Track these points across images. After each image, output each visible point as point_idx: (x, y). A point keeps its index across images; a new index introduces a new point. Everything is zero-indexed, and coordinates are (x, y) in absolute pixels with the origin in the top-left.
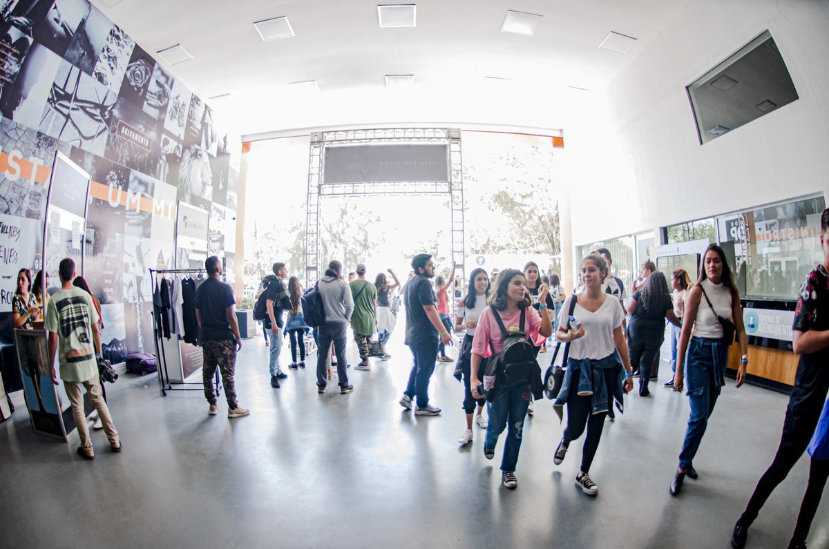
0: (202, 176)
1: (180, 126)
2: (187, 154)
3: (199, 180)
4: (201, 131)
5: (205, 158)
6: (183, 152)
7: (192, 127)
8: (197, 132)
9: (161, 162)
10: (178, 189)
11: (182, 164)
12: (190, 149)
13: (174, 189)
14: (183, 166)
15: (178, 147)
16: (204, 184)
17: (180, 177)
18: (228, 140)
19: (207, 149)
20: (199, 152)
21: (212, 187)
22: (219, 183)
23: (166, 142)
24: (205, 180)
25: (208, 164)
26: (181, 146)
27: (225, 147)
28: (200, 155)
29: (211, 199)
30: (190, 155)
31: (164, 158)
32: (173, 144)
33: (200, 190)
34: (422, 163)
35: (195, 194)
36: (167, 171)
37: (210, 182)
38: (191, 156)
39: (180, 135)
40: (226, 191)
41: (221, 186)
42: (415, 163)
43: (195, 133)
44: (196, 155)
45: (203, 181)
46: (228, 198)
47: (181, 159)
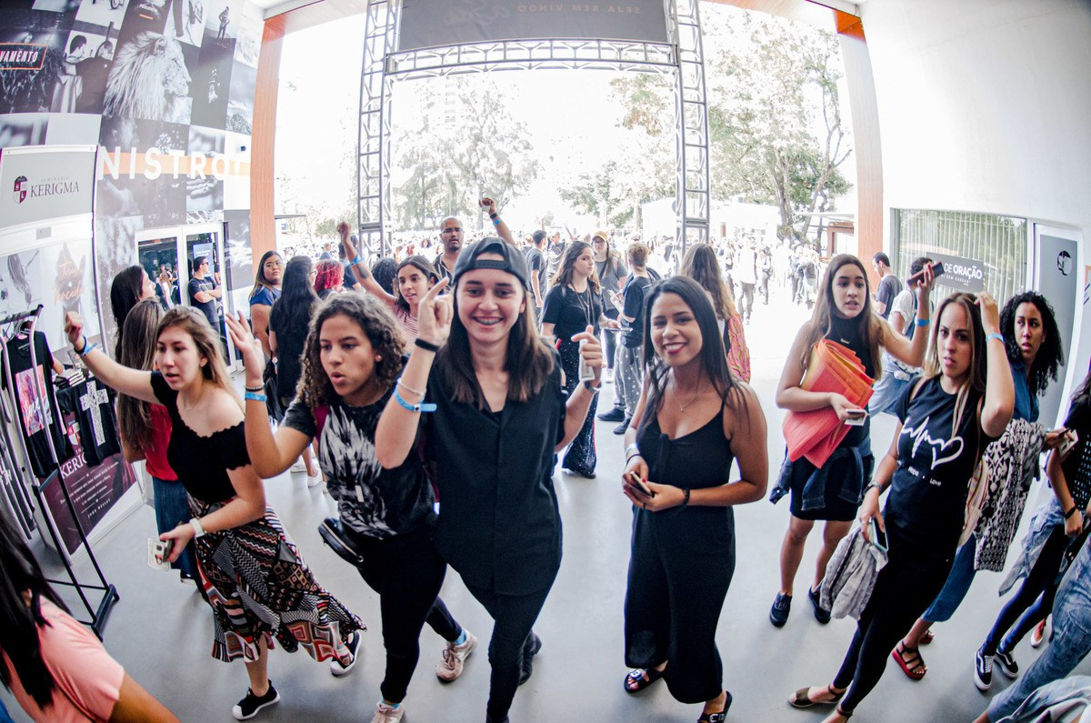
0: (165, 83)
1: (113, 8)
2: (129, 52)
3: (158, 90)
4: (164, 11)
5: (175, 51)
6: (119, 47)
7: (142, 6)
8: (156, 11)
9: (64, 79)
10: (103, 119)
11: (116, 70)
12: (135, 41)
13: (96, 119)
14: (119, 74)
15: (107, 44)
16: (170, 97)
17: (108, 95)
18: (230, 17)
19: (180, 34)
20: (158, 43)
21: (191, 100)
22: (207, 91)
23: (79, 41)
24: (172, 89)
25: (181, 60)
26: (114, 41)
27: (223, 28)
28: (162, 48)
29: (187, 121)
30: (134, 51)
31: (72, 70)
32: (93, 42)
33: (162, 107)
34: (611, 9)
35: (148, 116)
36: (78, 90)
37: (186, 90)
38: (139, 54)
39: (112, 23)
40: (226, 103)
41: (213, 96)
42: (595, 8)
43: (149, 13)
44: (152, 49)
45: (166, 92)
46: (230, 114)
47: (111, 64)
